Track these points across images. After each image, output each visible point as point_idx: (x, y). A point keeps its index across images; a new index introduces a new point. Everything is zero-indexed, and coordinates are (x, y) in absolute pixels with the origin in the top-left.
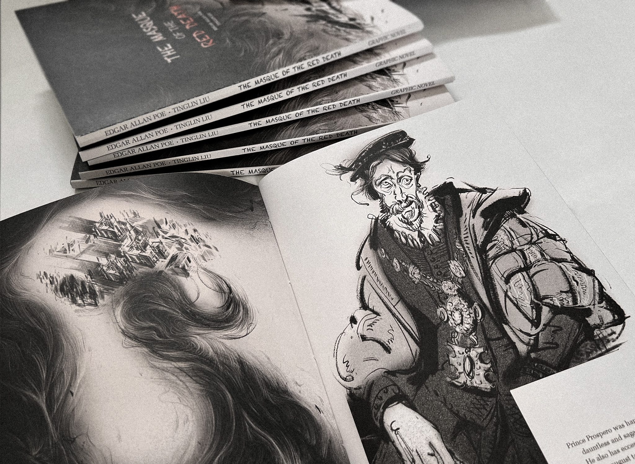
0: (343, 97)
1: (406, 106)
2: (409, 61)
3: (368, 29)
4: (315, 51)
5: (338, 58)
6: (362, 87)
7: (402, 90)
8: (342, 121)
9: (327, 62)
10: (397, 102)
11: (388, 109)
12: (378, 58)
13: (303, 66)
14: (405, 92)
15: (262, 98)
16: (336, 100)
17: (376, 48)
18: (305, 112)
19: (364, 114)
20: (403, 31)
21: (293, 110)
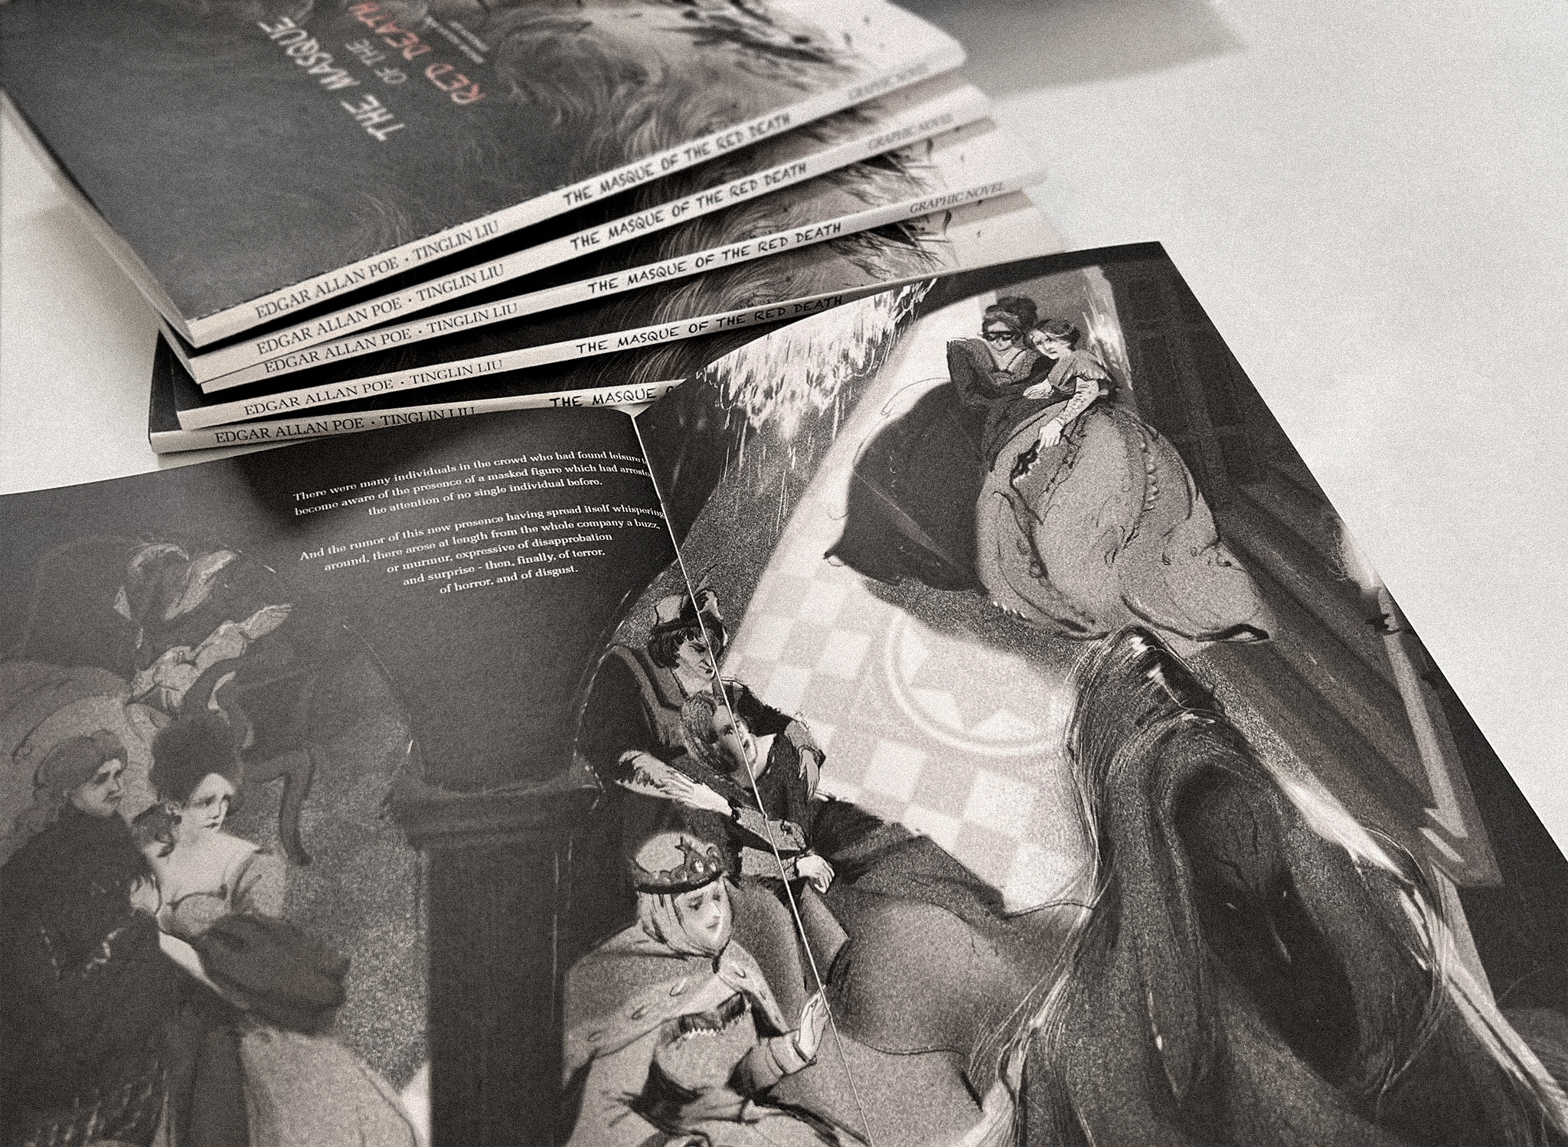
0: (801, 220)
1: (943, 238)
2: (941, 135)
3: (846, 62)
4: (731, 113)
5: (783, 128)
6: (840, 194)
7: (934, 202)
8: (802, 274)
9: (759, 137)
10: (923, 229)
11: (904, 246)
12: (871, 128)
13: (708, 148)
14: (940, 207)
15: (617, 223)
16: (786, 227)
17: (865, 105)
18: (718, 256)
19: (851, 257)
20: (922, 67)
21: (691, 250)
